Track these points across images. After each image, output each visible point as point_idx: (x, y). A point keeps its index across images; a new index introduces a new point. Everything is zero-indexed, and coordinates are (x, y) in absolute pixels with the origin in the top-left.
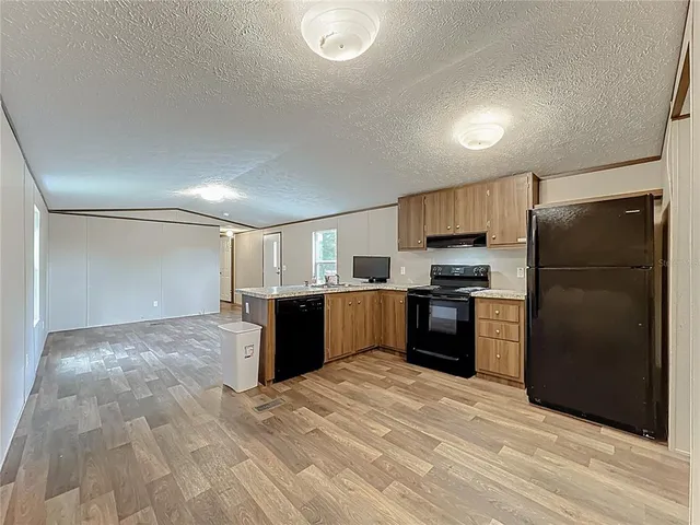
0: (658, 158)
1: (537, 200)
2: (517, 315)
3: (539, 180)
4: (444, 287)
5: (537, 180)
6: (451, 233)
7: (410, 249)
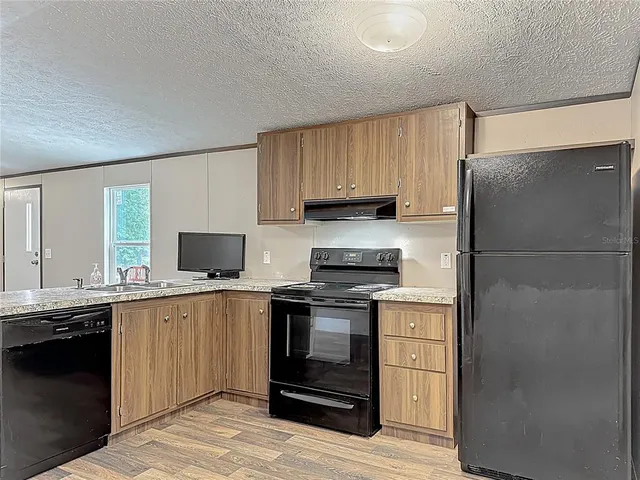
0: (627, 95)
1: (471, 147)
2: (441, 329)
3: (475, 116)
4: (331, 285)
5: (472, 116)
6: (342, 195)
7: (276, 221)
